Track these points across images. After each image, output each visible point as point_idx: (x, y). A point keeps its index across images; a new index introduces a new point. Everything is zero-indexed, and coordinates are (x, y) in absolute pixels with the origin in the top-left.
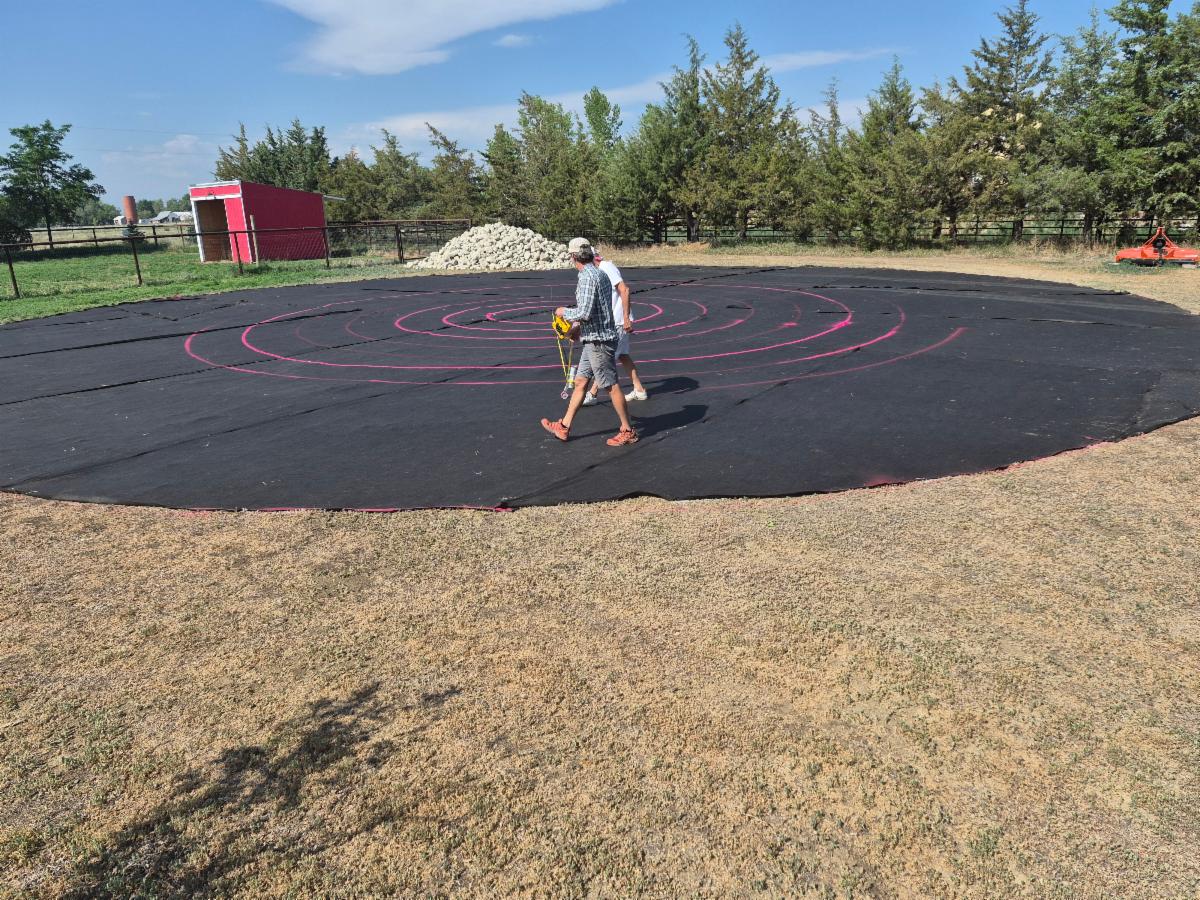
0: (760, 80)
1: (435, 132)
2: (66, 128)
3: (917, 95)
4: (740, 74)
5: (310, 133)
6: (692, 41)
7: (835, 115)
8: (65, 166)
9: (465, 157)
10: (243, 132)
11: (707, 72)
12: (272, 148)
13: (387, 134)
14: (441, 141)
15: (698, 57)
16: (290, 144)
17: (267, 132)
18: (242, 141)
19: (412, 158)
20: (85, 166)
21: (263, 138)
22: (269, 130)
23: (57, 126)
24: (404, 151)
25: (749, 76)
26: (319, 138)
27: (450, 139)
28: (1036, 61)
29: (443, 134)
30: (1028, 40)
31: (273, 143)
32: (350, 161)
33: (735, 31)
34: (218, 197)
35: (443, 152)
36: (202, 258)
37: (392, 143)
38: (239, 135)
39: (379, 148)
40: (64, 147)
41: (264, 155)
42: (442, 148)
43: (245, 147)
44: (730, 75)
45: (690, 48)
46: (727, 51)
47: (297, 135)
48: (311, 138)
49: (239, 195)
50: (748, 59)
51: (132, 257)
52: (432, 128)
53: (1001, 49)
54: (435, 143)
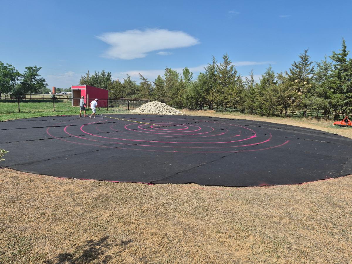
0: (232, 68)
1: (141, 76)
2: (40, 68)
3: (276, 75)
4: (226, 66)
5: (107, 74)
6: (214, 57)
7: (252, 79)
8: (39, 78)
9: (149, 83)
10: (88, 72)
11: (217, 65)
12: (96, 77)
13: (128, 75)
14: (143, 78)
15: (215, 61)
16: (101, 76)
17: (95, 73)
18: (88, 74)
19: (134, 82)
20: (44, 78)
21: (94, 74)
22: (96, 72)
23: (38, 67)
24: (132, 80)
25: (229, 67)
26: (109, 75)
27: (145, 78)
28: (310, 68)
29: (144, 77)
30: (307, 63)
31: (97, 76)
32: (117, 82)
33: (225, 55)
34: (79, 89)
35: (143, 81)
36: (72, 105)
37: (129, 78)
38: (87, 73)
39: (126, 79)
40: (39, 73)
41: (93, 79)
42: (143, 80)
43: (88, 76)
44: (223, 67)
45: (213, 59)
46: (223, 60)
47: (103, 74)
48: (107, 75)
49: (85, 89)
50: (229, 63)
51: (53, 103)
52: (141, 75)
53: (300, 64)
54: (141, 79)
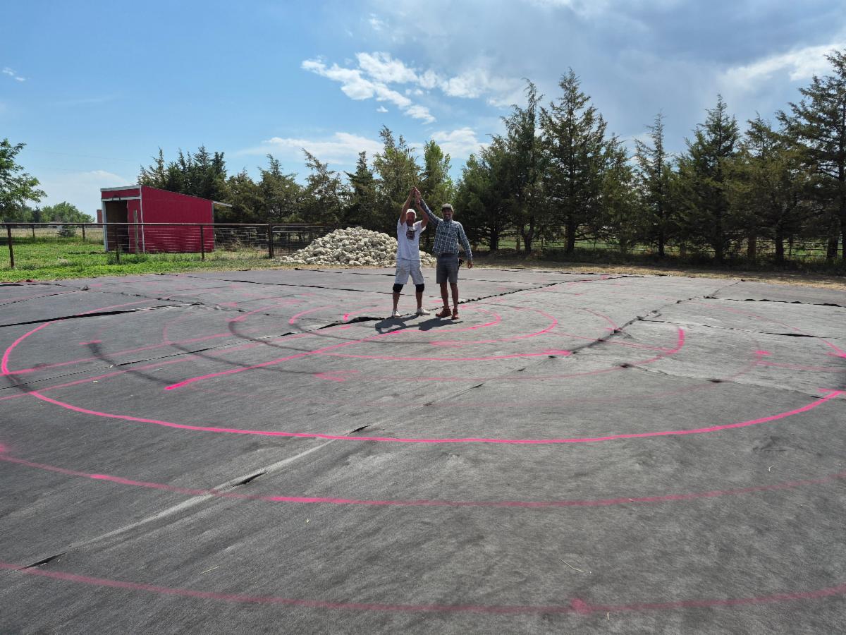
0: (589, 119)
1: (310, 157)
2: (20, 146)
3: (743, 129)
4: (571, 113)
5: (212, 157)
6: (532, 85)
7: (659, 147)
9: (332, 177)
10: (161, 152)
11: (543, 110)
12: (182, 168)
13: (271, 158)
14: (314, 164)
15: (536, 98)
16: (196, 165)
17: (179, 156)
18: (160, 162)
19: (290, 178)
21: (175, 159)
22: (181, 154)
24: (284, 172)
25: (579, 115)
26: (218, 161)
27: (322, 162)
29: (317, 159)
31: (183, 164)
32: (242, 179)
33: (568, 77)
34: (122, 199)
35: (316, 173)
37: (275, 166)
38: (158, 157)
39: (266, 170)
40: (17, 160)
41: (173, 171)
42: (315, 169)
43: (161, 168)
44: (563, 113)
45: (529, 90)
46: (562, 93)
47: (202, 157)
48: (212, 160)
49: (140, 198)
50: (580, 100)
52: (308, 154)
53: (831, 86)
54: (309, 165)
